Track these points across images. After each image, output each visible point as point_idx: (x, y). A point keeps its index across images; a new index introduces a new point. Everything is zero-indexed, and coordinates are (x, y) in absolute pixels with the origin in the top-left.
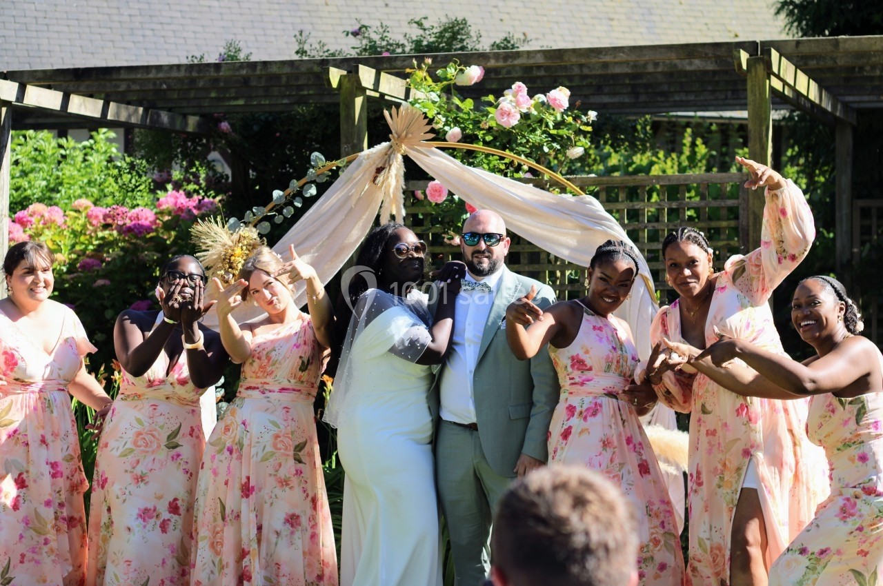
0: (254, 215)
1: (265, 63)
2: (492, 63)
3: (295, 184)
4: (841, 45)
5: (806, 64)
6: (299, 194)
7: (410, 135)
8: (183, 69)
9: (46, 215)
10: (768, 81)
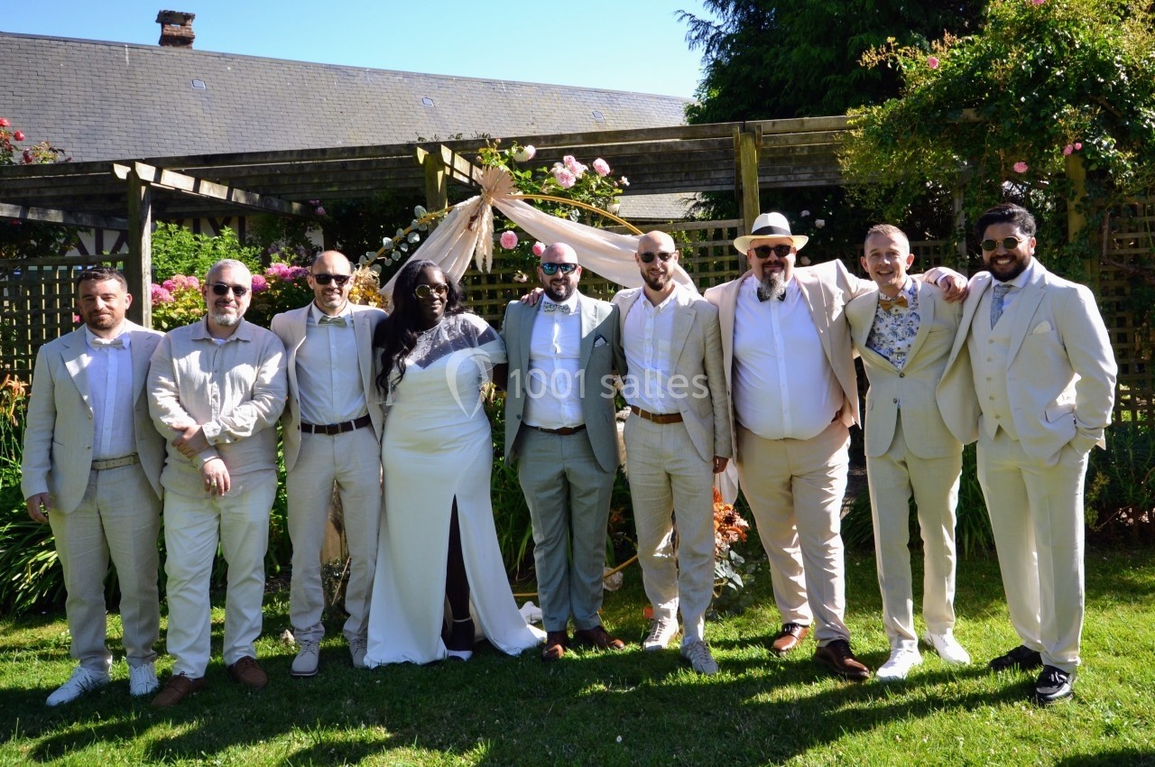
0: (368, 259)
3: (401, 232)
6: (405, 240)
7: (498, 189)
8: (295, 154)
9: (186, 282)
10: (756, 152)
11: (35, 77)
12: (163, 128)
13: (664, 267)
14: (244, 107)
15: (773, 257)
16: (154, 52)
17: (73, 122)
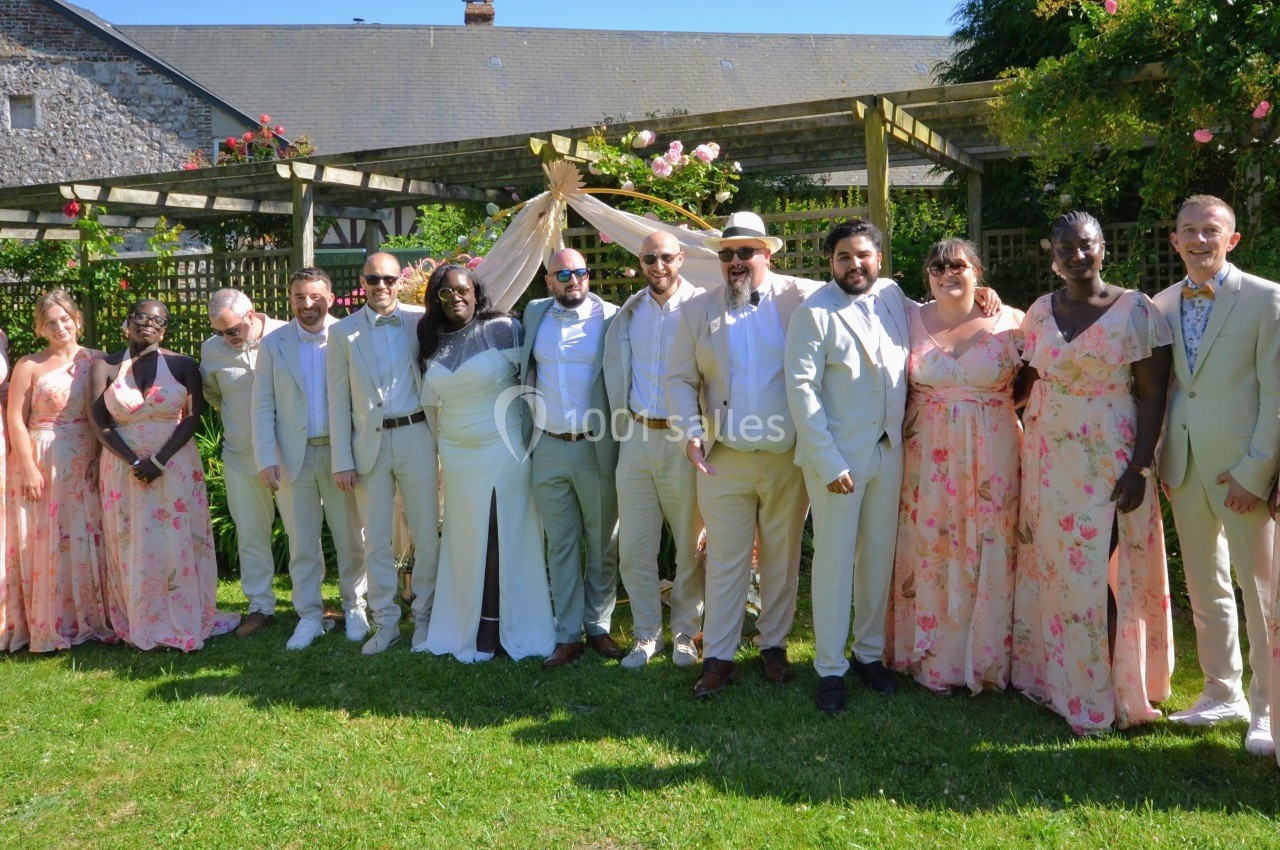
1: (490, 139)
2: (661, 128)
4: (947, 93)
5: (923, 115)
7: (565, 184)
10: (883, 128)
11: (352, 66)
12: (460, 108)
13: (666, 268)
14: (538, 81)
15: (736, 260)
16: (457, 32)
17: (381, 108)
